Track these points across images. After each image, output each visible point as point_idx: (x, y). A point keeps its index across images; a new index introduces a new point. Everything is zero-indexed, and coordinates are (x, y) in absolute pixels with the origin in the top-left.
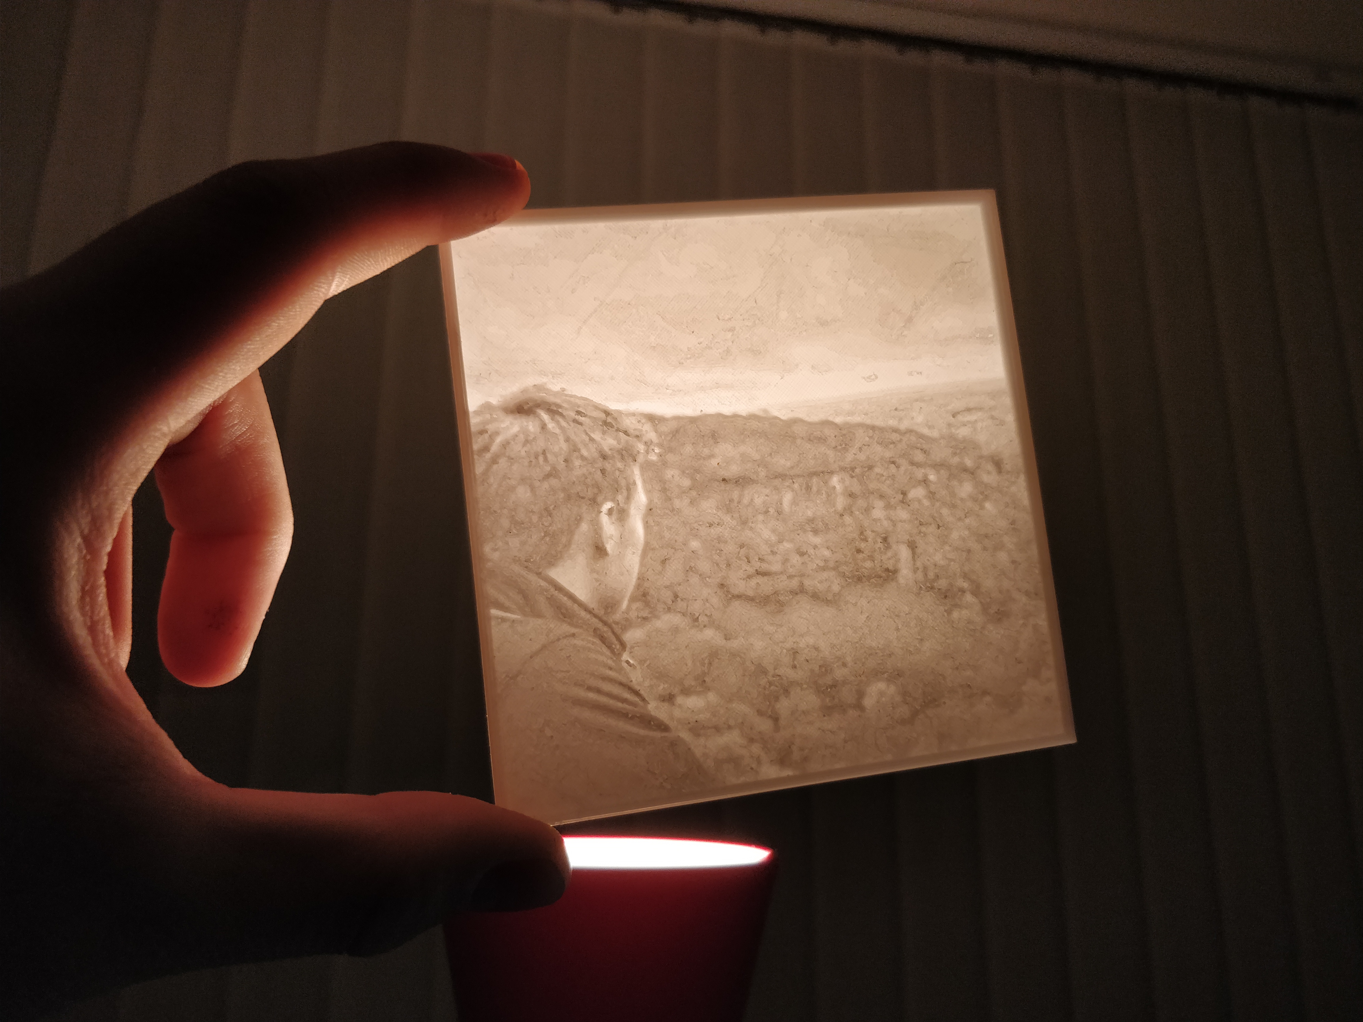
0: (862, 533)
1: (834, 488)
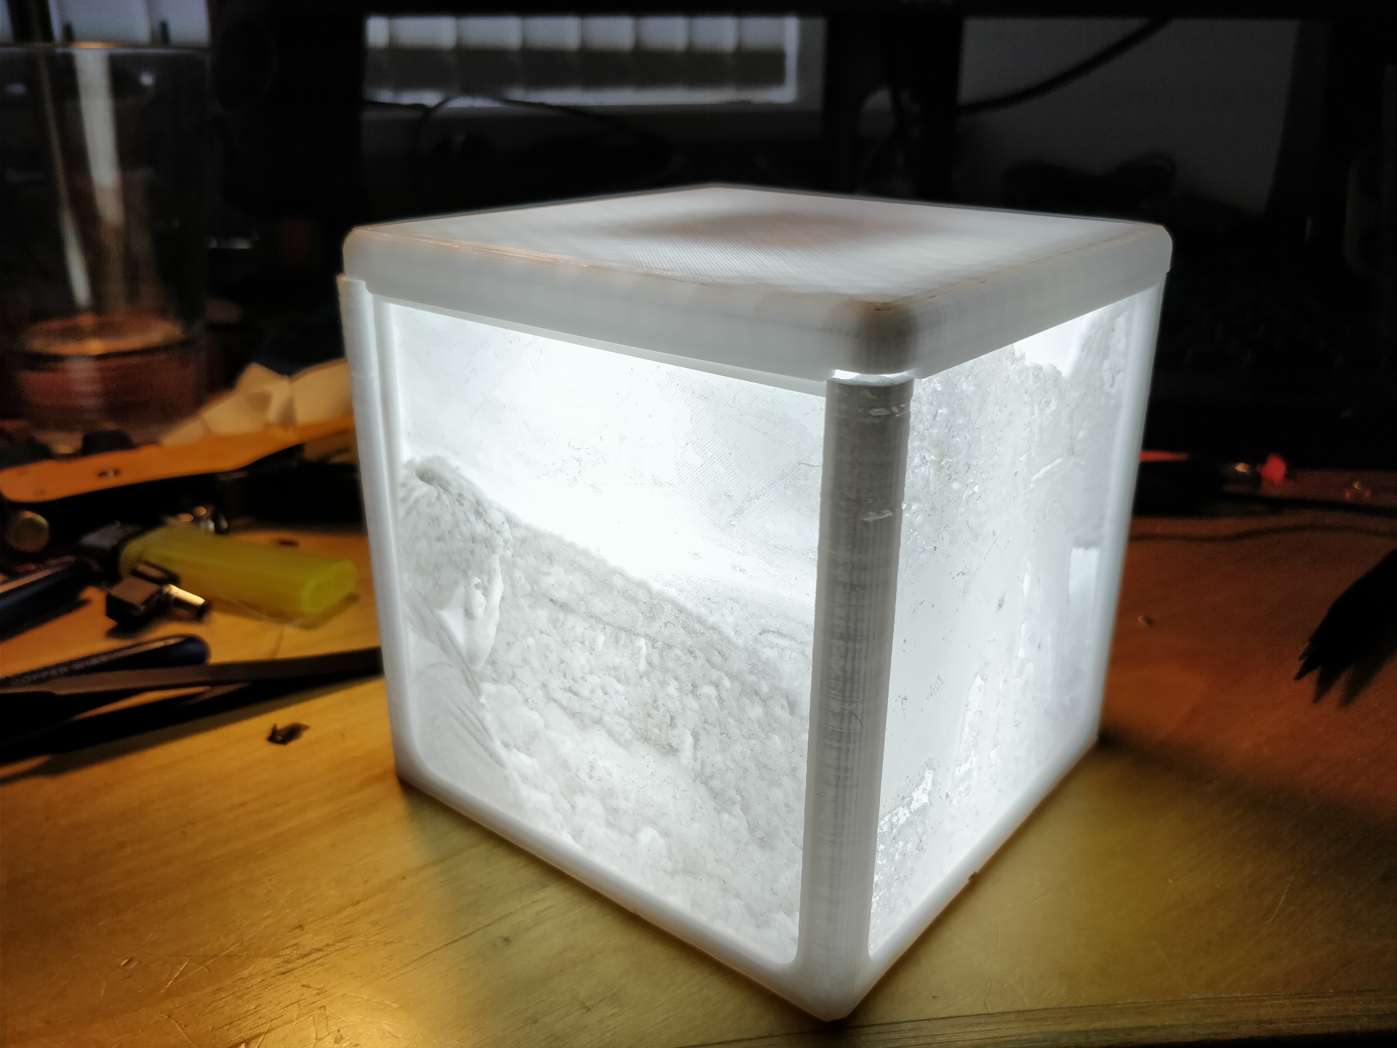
0: (655, 701)
1: (640, 649)
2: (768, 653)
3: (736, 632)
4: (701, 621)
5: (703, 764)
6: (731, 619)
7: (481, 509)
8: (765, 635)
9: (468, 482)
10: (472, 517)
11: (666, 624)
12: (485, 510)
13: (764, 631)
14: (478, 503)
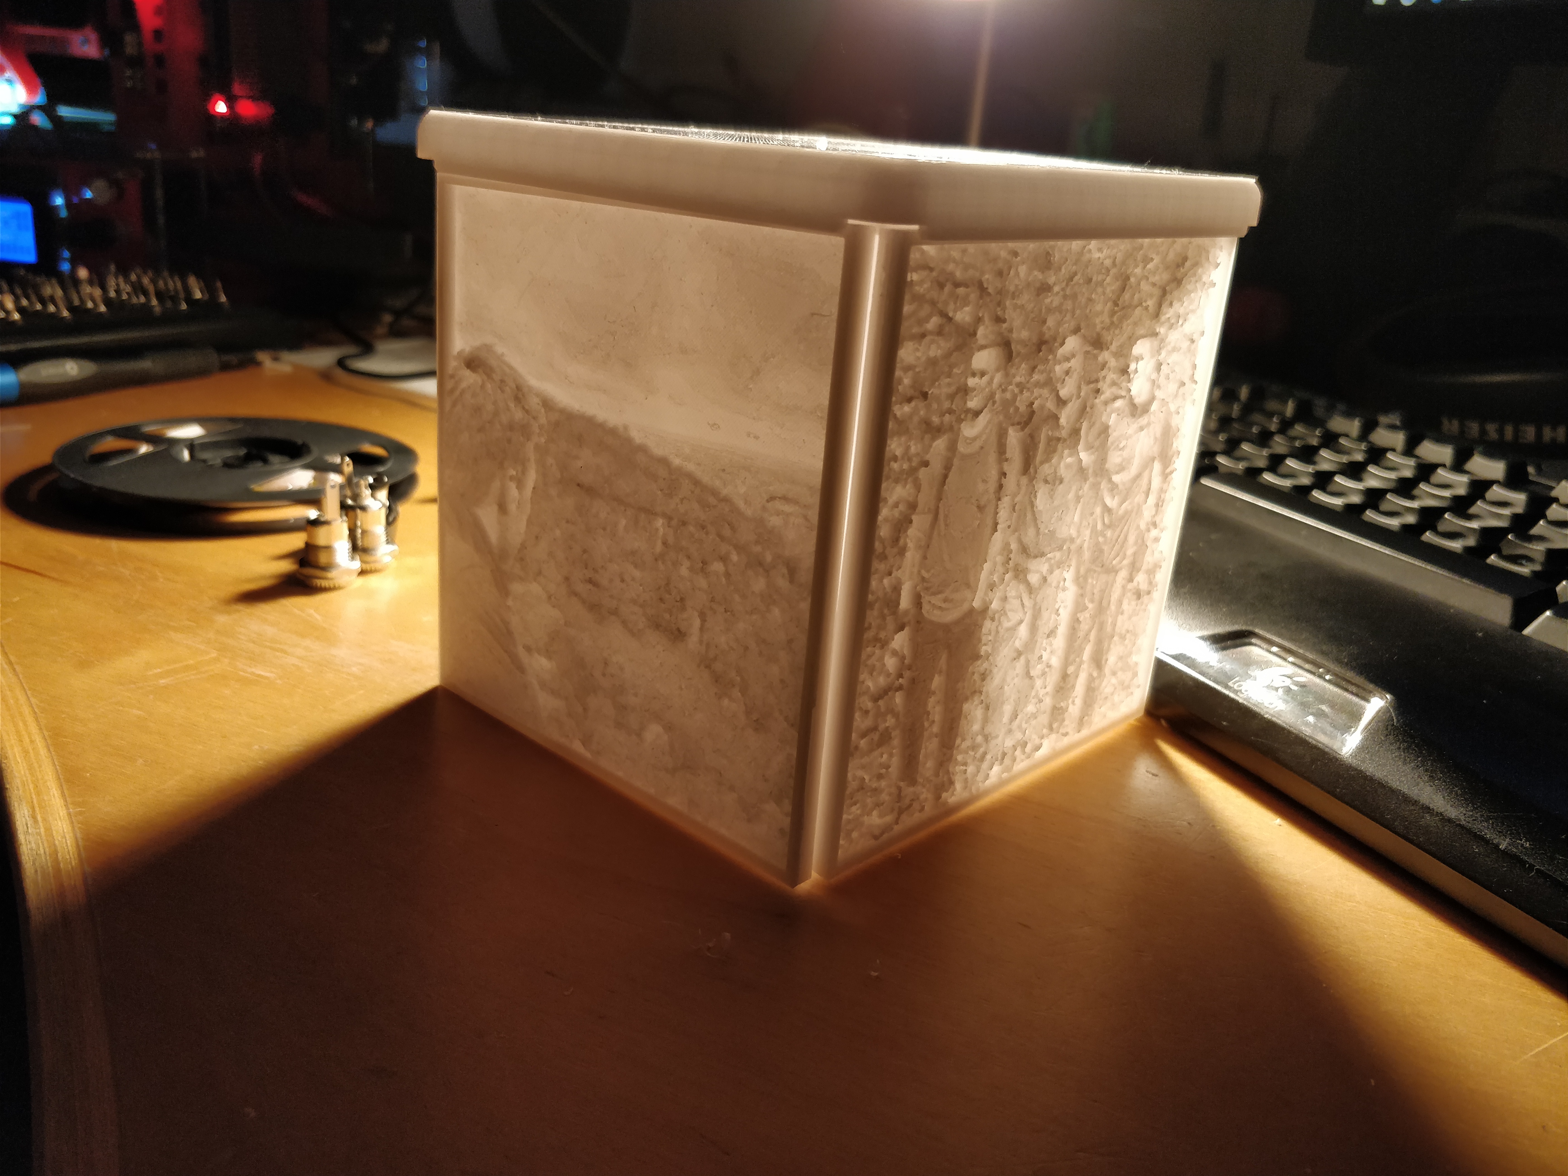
0: (668, 584)
1: (657, 530)
2: (775, 521)
3: (746, 502)
4: (714, 493)
5: (708, 645)
6: (742, 490)
7: (520, 396)
8: (772, 502)
9: (511, 368)
10: (512, 405)
11: (682, 500)
12: (523, 395)
13: (772, 499)
14: (519, 388)
